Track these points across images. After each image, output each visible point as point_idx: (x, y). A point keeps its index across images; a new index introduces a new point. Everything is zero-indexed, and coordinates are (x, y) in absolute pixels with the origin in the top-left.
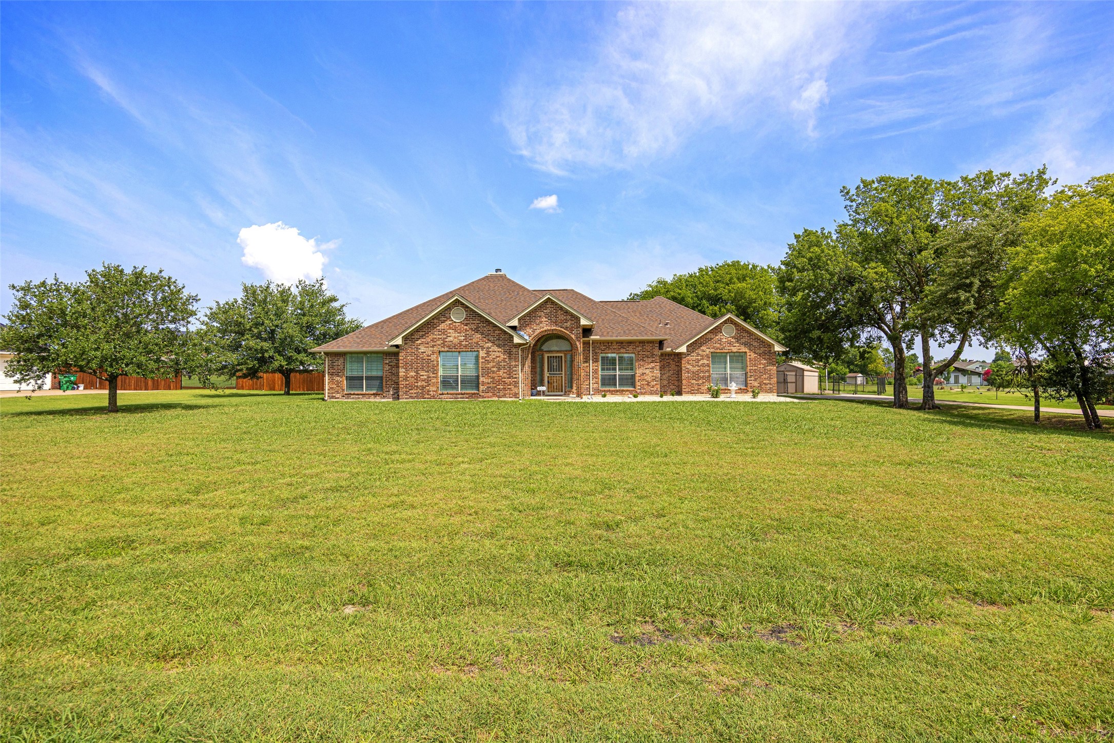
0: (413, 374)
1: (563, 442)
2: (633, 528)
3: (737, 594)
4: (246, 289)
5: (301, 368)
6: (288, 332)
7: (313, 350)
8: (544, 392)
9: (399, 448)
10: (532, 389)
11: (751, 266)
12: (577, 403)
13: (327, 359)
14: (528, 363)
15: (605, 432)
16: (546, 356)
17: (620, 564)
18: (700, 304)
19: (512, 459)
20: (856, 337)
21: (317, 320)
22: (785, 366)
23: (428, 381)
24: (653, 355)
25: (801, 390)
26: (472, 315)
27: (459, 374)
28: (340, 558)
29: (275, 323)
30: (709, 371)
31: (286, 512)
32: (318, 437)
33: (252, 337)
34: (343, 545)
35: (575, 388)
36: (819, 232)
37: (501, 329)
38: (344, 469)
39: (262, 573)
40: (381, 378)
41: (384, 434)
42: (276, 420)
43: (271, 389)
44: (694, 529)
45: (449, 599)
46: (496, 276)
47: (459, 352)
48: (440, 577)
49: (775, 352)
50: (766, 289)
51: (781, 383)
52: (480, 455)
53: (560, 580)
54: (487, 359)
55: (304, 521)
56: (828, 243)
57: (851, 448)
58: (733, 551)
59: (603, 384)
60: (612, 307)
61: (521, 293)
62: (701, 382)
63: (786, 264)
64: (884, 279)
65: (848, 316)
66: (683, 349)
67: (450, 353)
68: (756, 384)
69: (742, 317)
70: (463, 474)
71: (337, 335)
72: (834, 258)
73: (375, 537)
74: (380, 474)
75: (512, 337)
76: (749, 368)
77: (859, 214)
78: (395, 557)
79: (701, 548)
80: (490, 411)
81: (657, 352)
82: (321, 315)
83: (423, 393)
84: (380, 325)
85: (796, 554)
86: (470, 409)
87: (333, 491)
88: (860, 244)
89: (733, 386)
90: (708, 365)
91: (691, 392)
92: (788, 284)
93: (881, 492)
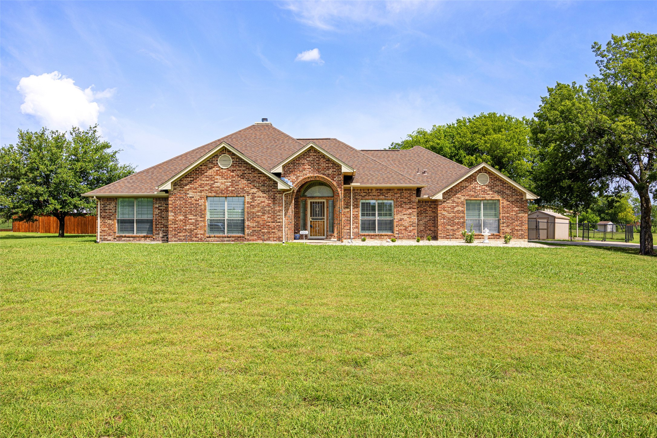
0: (182, 218)
1: (320, 283)
2: (380, 365)
3: (473, 428)
4: (22, 136)
5: (75, 211)
6: (62, 177)
7: (86, 194)
8: (306, 236)
9: (164, 288)
10: (295, 233)
11: (506, 118)
12: (337, 247)
13: (99, 203)
14: (292, 208)
15: (361, 274)
16: (309, 201)
17: (365, 398)
18: (457, 154)
19: (270, 299)
20: (605, 186)
21: (91, 165)
22: (538, 213)
23: (196, 224)
24: (410, 202)
25: (552, 236)
26: (239, 162)
27: (226, 218)
28: (99, 391)
29: (50, 168)
30: (463, 217)
31: (50, 349)
32: (87, 277)
33: (27, 181)
34: (103, 379)
35: (336, 232)
36: (571, 85)
37: (266, 176)
38: (109, 307)
39: (22, 406)
40: (151, 222)
41: (151, 274)
42: (47, 261)
43: (46, 232)
44: (437, 367)
45: (200, 431)
46: (262, 126)
47: (226, 197)
48: (193, 410)
49: (527, 200)
50: (520, 140)
51: (533, 229)
52: (240, 295)
53: (307, 413)
54: (253, 204)
55: (67, 357)
56: (580, 97)
57: (594, 292)
58: (473, 388)
59: (363, 229)
60: (372, 156)
61: (286, 142)
62: (455, 227)
63: (539, 116)
64: (632, 132)
65: (597, 166)
66: (439, 196)
67: (218, 198)
68: (508, 230)
69: (497, 167)
70: (222, 312)
71: (110, 180)
72: (584, 111)
73: (134, 372)
74: (143, 313)
75: (276, 183)
76: (501, 215)
77: (609, 69)
78: (152, 391)
79: (443, 384)
80: (253, 253)
81: (415, 199)
82: (94, 160)
83: (191, 236)
84: (150, 171)
85: (533, 392)
86: (235, 251)
87: (97, 328)
88: (610, 98)
89: (486, 232)
90: (463, 212)
91: (447, 237)
92: (540, 135)
93: (618, 334)
